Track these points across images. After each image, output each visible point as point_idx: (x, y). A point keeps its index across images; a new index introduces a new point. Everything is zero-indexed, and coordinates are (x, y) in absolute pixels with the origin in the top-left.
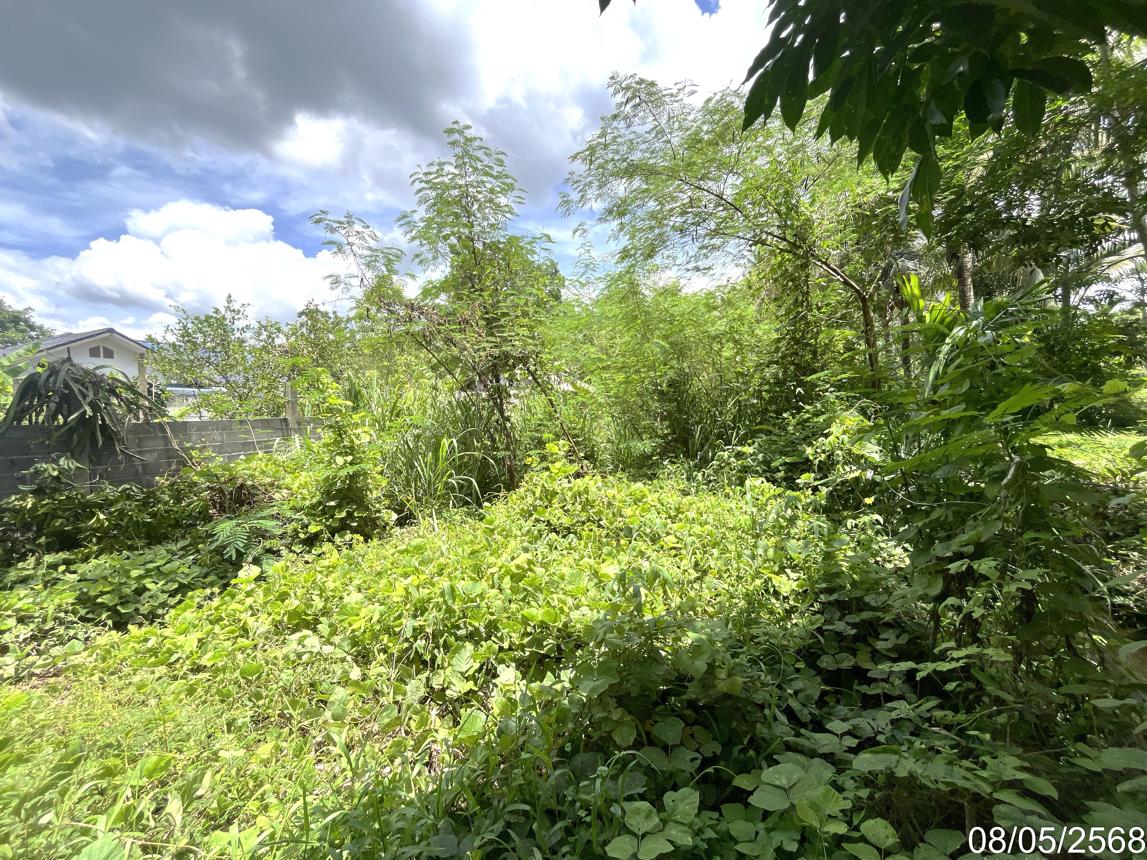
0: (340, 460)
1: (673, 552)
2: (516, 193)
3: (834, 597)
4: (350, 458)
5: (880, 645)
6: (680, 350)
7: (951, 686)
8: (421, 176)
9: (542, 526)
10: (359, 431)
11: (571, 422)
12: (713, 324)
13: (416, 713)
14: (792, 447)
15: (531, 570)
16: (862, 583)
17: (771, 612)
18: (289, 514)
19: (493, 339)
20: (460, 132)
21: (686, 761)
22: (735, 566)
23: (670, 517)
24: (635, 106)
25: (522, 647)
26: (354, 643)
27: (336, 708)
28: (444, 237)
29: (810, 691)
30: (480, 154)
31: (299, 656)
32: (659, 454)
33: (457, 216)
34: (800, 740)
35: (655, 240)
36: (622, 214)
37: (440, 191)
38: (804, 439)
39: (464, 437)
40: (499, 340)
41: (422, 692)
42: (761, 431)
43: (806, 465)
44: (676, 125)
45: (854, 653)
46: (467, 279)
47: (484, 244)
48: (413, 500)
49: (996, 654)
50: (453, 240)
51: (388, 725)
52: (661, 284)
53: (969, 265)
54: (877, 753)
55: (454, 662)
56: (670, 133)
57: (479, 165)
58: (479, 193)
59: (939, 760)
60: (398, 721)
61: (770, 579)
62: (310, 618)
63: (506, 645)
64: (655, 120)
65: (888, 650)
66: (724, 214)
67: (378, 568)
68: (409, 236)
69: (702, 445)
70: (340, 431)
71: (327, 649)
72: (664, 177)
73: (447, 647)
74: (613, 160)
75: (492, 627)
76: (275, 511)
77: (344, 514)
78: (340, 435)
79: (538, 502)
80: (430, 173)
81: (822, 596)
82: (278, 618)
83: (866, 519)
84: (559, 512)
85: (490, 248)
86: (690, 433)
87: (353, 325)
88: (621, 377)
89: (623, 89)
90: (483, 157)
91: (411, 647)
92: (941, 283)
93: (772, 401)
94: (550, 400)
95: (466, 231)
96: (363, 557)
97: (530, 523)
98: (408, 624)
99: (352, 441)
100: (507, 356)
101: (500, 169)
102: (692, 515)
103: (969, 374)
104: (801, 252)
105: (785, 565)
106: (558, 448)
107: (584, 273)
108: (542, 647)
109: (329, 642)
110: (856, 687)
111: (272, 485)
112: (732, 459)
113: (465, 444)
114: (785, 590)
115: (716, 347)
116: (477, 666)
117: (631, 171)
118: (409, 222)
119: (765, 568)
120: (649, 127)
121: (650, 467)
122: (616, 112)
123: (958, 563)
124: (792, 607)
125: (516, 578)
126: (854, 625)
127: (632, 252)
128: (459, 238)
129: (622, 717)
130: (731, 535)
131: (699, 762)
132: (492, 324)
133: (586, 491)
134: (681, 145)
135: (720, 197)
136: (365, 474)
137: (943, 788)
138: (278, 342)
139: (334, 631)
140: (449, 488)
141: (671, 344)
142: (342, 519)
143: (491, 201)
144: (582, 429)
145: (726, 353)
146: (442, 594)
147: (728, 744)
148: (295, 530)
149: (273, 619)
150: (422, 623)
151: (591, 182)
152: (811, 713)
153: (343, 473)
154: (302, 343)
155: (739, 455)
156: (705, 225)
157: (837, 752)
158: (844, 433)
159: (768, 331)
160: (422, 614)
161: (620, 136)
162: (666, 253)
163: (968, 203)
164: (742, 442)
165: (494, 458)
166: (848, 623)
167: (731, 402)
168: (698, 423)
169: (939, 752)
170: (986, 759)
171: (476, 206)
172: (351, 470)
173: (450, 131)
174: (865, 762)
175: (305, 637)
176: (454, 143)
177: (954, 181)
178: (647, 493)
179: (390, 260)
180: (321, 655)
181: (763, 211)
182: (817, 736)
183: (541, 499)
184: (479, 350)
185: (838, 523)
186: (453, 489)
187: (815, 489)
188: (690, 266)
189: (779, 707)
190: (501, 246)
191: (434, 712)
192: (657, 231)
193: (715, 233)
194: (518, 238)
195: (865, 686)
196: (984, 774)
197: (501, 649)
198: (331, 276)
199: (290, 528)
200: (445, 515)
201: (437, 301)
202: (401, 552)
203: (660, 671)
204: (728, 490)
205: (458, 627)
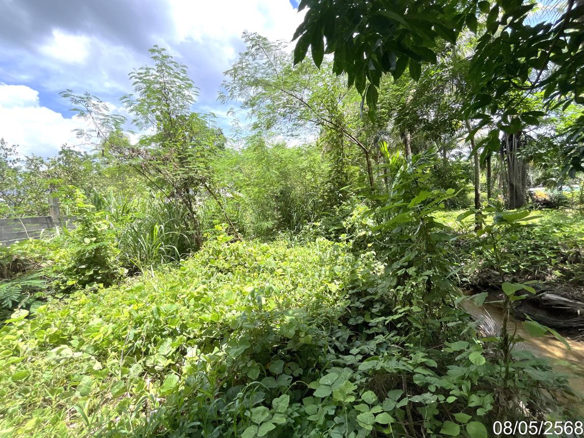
0: (87, 240)
1: (281, 277)
2: (194, 89)
3: (355, 291)
4: (94, 239)
5: (374, 311)
6: (285, 175)
7: (399, 325)
8: (136, 75)
9: (214, 269)
10: (100, 222)
11: (231, 213)
12: (302, 163)
13: (136, 383)
14: (337, 222)
15: (206, 294)
16: (367, 283)
17: (328, 301)
18: (53, 275)
19: (184, 169)
20: (159, 52)
21: (285, 381)
22: (311, 280)
23: (281, 259)
24: (257, 49)
25: (201, 336)
26: (96, 347)
27: (83, 389)
28: (152, 111)
29: (344, 336)
30: (172, 65)
31: (58, 361)
32: (276, 228)
33: (159, 99)
34: (339, 360)
35: (271, 119)
36: (253, 105)
37: (148, 84)
38: (343, 218)
39: (169, 223)
40: (187, 169)
41: (141, 370)
42: (324, 215)
43: (342, 230)
44: (279, 62)
45: (363, 316)
46: (168, 135)
47: (177, 116)
48: (139, 261)
49: (415, 309)
50: (158, 113)
51: (118, 393)
52: (275, 143)
53: (409, 139)
54: (369, 360)
55: (159, 350)
56: (276, 66)
57: (171, 72)
58: (172, 87)
59: (394, 359)
60: (125, 389)
61: (327, 285)
62: (65, 337)
63: (192, 336)
64: (268, 58)
65: (377, 312)
66: (303, 109)
67: (113, 303)
68: (129, 109)
69: (297, 222)
70: (87, 223)
71: (78, 355)
72: (274, 88)
73: (155, 342)
74: (246, 76)
75: (184, 327)
76: (42, 274)
77: (92, 273)
78: (87, 225)
79: (211, 257)
80: (141, 74)
81: (350, 291)
82: (43, 340)
83: (368, 253)
84: (223, 262)
85: (181, 118)
86: (291, 217)
87: (97, 160)
88: (256, 190)
89: (250, 40)
90: (174, 68)
91: (133, 345)
92: (398, 146)
93: (329, 200)
94: (219, 202)
95: (166, 108)
96: (104, 296)
97: (207, 268)
98: (131, 333)
99: (95, 229)
100: (192, 178)
101: (184, 75)
102: (291, 257)
103: (404, 186)
104: (339, 129)
105: (334, 278)
106: (222, 227)
107: (235, 135)
108: (212, 334)
109: (78, 350)
110: (364, 331)
111: (40, 258)
112: (311, 229)
113: (169, 227)
114: (333, 290)
115: (303, 174)
116: (174, 350)
117: (256, 83)
118: (129, 101)
119: (325, 281)
120: (265, 61)
121: (272, 235)
122: (247, 51)
123: (401, 270)
124: (337, 298)
125: (197, 299)
126: (363, 303)
127: (260, 125)
128: (162, 112)
129: (253, 364)
130: (310, 266)
131: (291, 380)
132: (182, 161)
133: (237, 249)
134: (281, 72)
135: (301, 100)
136: (106, 248)
137: (395, 371)
138: (41, 169)
139: (82, 342)
140: (160, 252)
141: (280, 172)
142: (90, 276)
143: (179, 92)
144: (237, 217)
145: (308, 178)
146: (152, 313)
147: (306, 369)
148: (58, 285)
149: (39, 342)
150: (139, 331)
151: (235, 87)
152: (345, 347)
153: (90, 248)
154: (60, 170)
155: (314, 227)
156: (295, 114)
157: (354, 363)
158: (359, 214)
159: (326, 167)
160: (140, 326)
161: (250, 64)
162: (277, 127)
163: (407, 111)
164: (315, 221)
165: (187, 234)
166: (361, 302)
167: (310, 201)
168: (295, 212)
169: (394, 355)
170: (412, 355)
171: (171, 94)
172: (95, 246)
173: (153, 51)
174: (365, 366)
175: (62, 349)
176: (155, 58)
177: (401, 101)
178: (269, 248)
179: (117, 122)
180: (73, 359)
181: (321, 108)
182: (346, 357)
183: (212, 255)
184: (176, 175)
185: (357, 256)
186: (163, 253)
187: (347, 241)
188: (289, 134)
189: (330, 346)
190: (187, 118)
191: (149, 379)
192: (272, 115)
193: (300, 118)
194: (195, 114)
195: (368, 330)
196: (410, 362)
197: (189, 339)
198: (77, 130)
199: (54, 284)
200: (159, 267)
201: (149, 147)
202: (128, 292)
203: (272, 338)
204: (309, 244)
205: (164, 330)
